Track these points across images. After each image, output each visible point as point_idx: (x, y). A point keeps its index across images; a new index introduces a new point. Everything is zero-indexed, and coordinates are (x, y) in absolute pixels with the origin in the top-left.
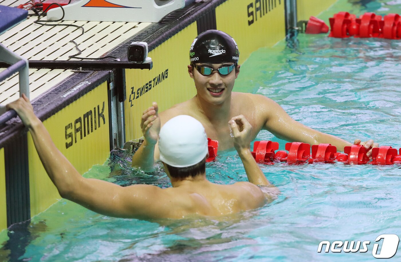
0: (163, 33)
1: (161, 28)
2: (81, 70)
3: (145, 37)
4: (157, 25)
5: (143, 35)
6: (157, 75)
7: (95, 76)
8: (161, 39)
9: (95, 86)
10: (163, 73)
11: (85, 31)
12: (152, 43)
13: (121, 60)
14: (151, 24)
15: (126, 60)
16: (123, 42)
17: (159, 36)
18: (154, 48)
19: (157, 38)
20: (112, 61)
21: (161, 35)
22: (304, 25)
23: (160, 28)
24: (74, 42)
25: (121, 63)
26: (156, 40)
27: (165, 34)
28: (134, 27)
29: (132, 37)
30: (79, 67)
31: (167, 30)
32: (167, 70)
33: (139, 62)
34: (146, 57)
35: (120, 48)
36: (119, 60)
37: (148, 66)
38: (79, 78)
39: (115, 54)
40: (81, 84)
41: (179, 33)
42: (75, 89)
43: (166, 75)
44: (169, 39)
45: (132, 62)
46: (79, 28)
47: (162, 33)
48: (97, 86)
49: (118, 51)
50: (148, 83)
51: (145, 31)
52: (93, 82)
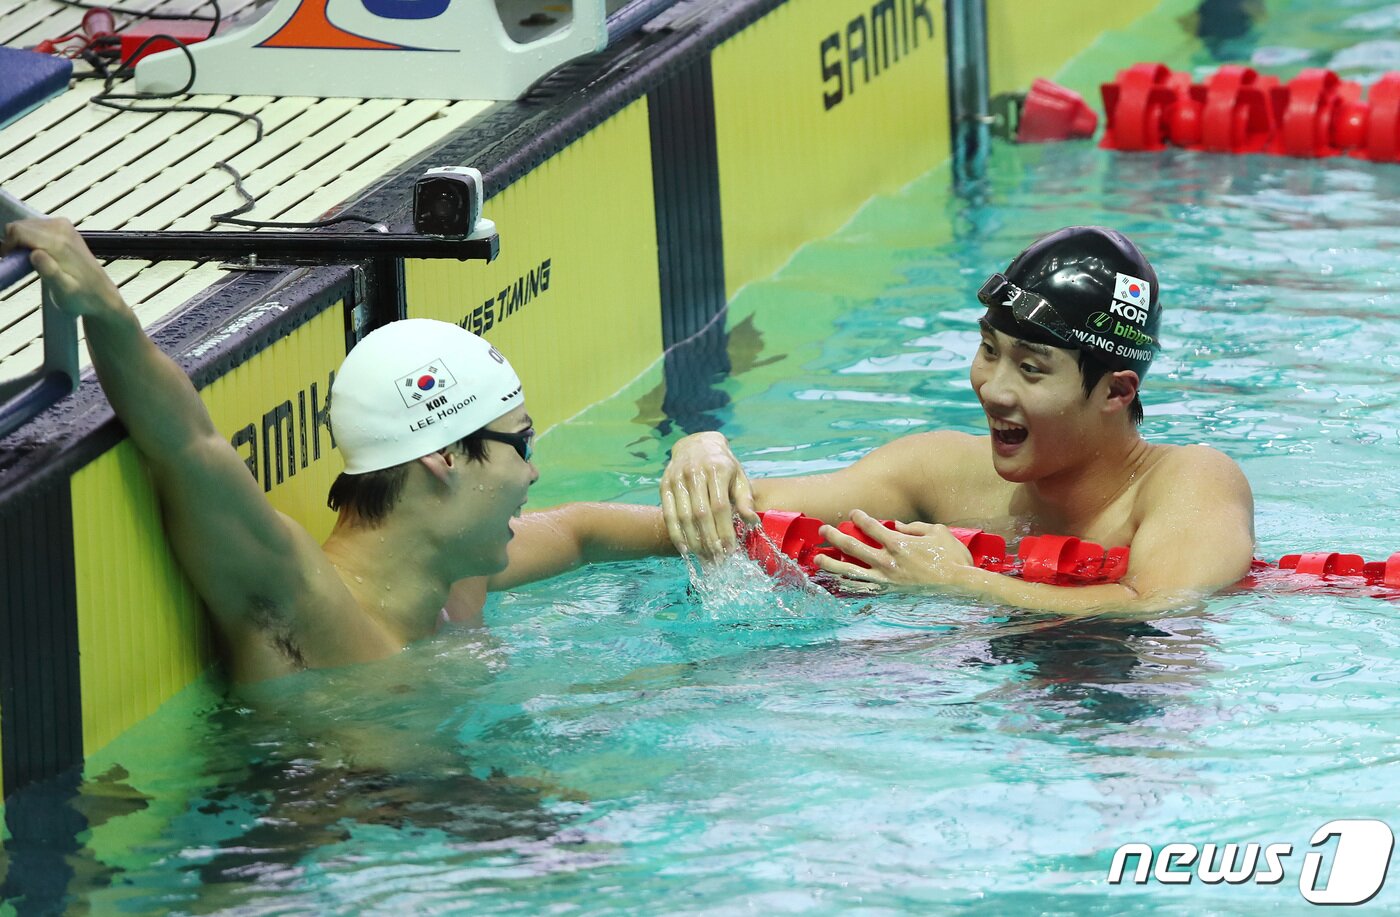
0: (533, 135)
1: (527, 118)
2: (253, 265)
3: (471, 150)
4: (512, 109)
5: (465, 143)
6: (513, 281)
7: (302, 283)
8: (528, 158)
9: (302, 317)
10: (532, 272)
11: (266, 129)
12: (496, 170)
13: (389, 228)
14: (492, 107)
15: (407, 230)
16: (396, 169)
17: (519, 147)
18: (502, 188)
19: (511, 152)
20: (358, 231)
21: (525, 142)
22: (1012, 107)
23: (522, 121)
24: (230, 170)
25: (391, 239)
26: (509, 161)
27: (539, 140)
28: (434, 117)
29: (428, 150)
30: (247, 255)
31: (546, 124)
32: (546, 264)
33: (452, 236)
34: (475, 219)
35: (386, 187)
36: (383, 229)
37: (484, 250)
38: (247, 289)
39: (371, 209)
40: (255, 311)
41: (589, 135)
42: (233, 328)
43: (544, 280)
44: (555, 159)
45: (427, 237)
46: (244, 119)
47: (530, 136)
48: (308, 318)
49: (379, 199)
50: (481, 308)
51: (472, 131)
52: (293, 304)
